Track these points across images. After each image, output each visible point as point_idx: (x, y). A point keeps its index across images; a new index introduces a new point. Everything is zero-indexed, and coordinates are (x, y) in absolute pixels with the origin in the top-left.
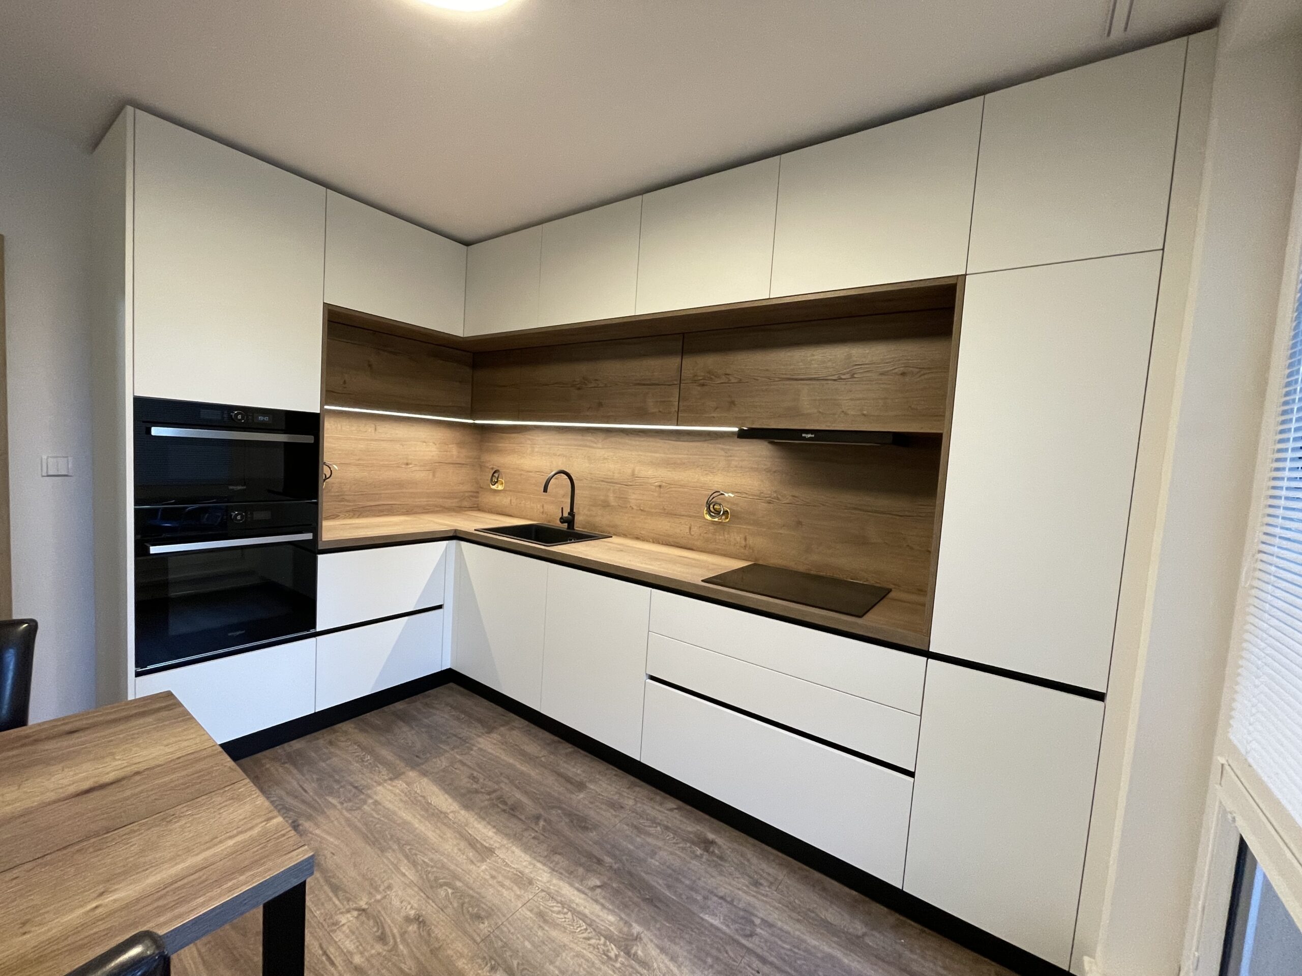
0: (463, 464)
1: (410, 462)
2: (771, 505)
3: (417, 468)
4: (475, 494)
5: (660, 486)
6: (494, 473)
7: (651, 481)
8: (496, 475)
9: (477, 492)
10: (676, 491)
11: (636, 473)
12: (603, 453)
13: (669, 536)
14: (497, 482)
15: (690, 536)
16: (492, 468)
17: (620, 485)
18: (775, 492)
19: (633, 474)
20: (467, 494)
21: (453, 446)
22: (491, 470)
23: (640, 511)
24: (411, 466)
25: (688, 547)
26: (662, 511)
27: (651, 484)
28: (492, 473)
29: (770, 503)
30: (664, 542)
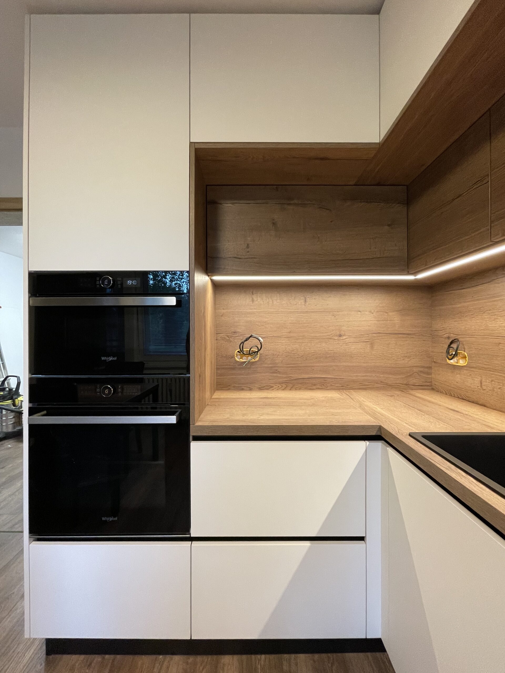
0: (408, 334)
1: (342, 333)
3: (352, 340)
4: (427, 370)
6: (452, 343)
8: (455, 346)
9: (430, 368)
14: (456, 355)
16: (449, 338)
20: (415, 370)
21: (394, 313)
22: (446, 340)
24: (344, 337)
28: (449, 343)
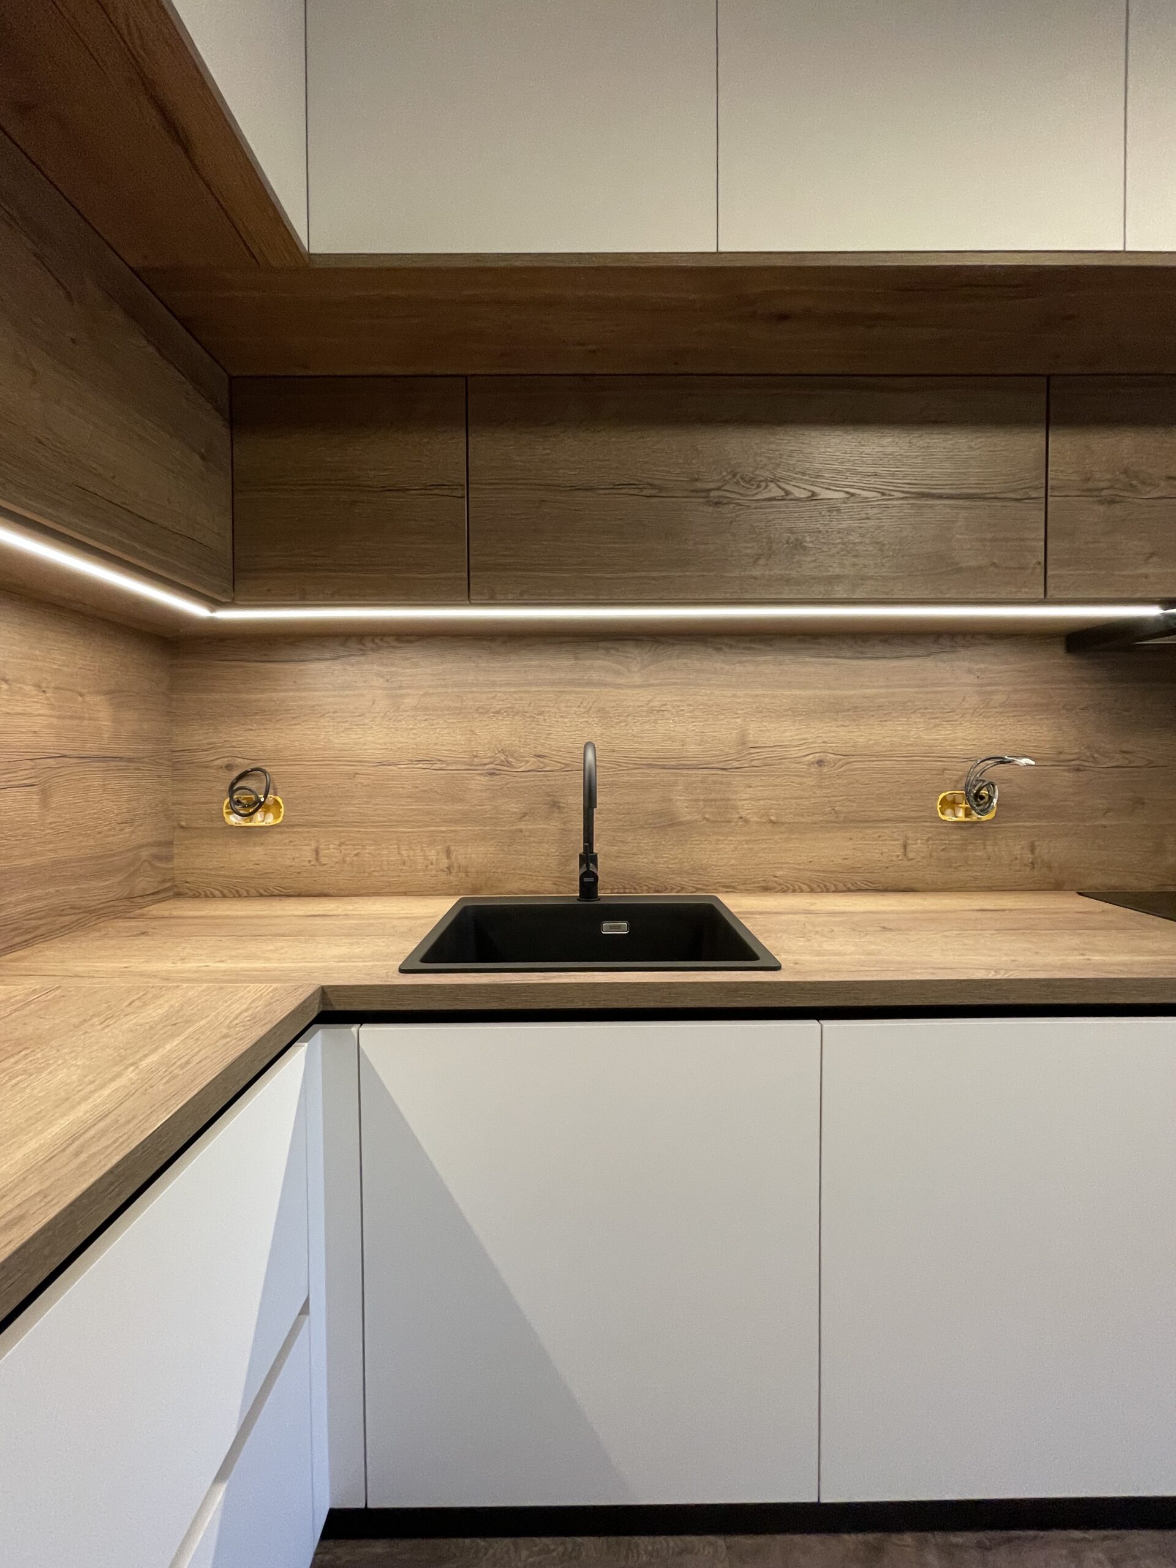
0: (129, 760)
2: (1081, 774)
4: (164, 849)
5: (820, 763)
6: (241, 779)
7: (794, 752)
8: (250, 784)
10: (863, 769)
11: (751, 738)
12: (650, 697)
13: (853, 870)
15: (906, 863)
16: (229, 767)
17: (705, 771)
18: (1088, 747)
19: (743, 742)
20: (145, 853)
21: (98, 698)
22: (222, 774)
23: (769, 826)
25: (903, 887)
26: (833, 818)
27: (795, 760)
28: (232, 780)
29: (1078, 770)
30: (841, 886)
